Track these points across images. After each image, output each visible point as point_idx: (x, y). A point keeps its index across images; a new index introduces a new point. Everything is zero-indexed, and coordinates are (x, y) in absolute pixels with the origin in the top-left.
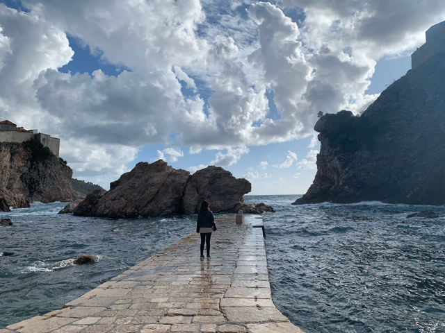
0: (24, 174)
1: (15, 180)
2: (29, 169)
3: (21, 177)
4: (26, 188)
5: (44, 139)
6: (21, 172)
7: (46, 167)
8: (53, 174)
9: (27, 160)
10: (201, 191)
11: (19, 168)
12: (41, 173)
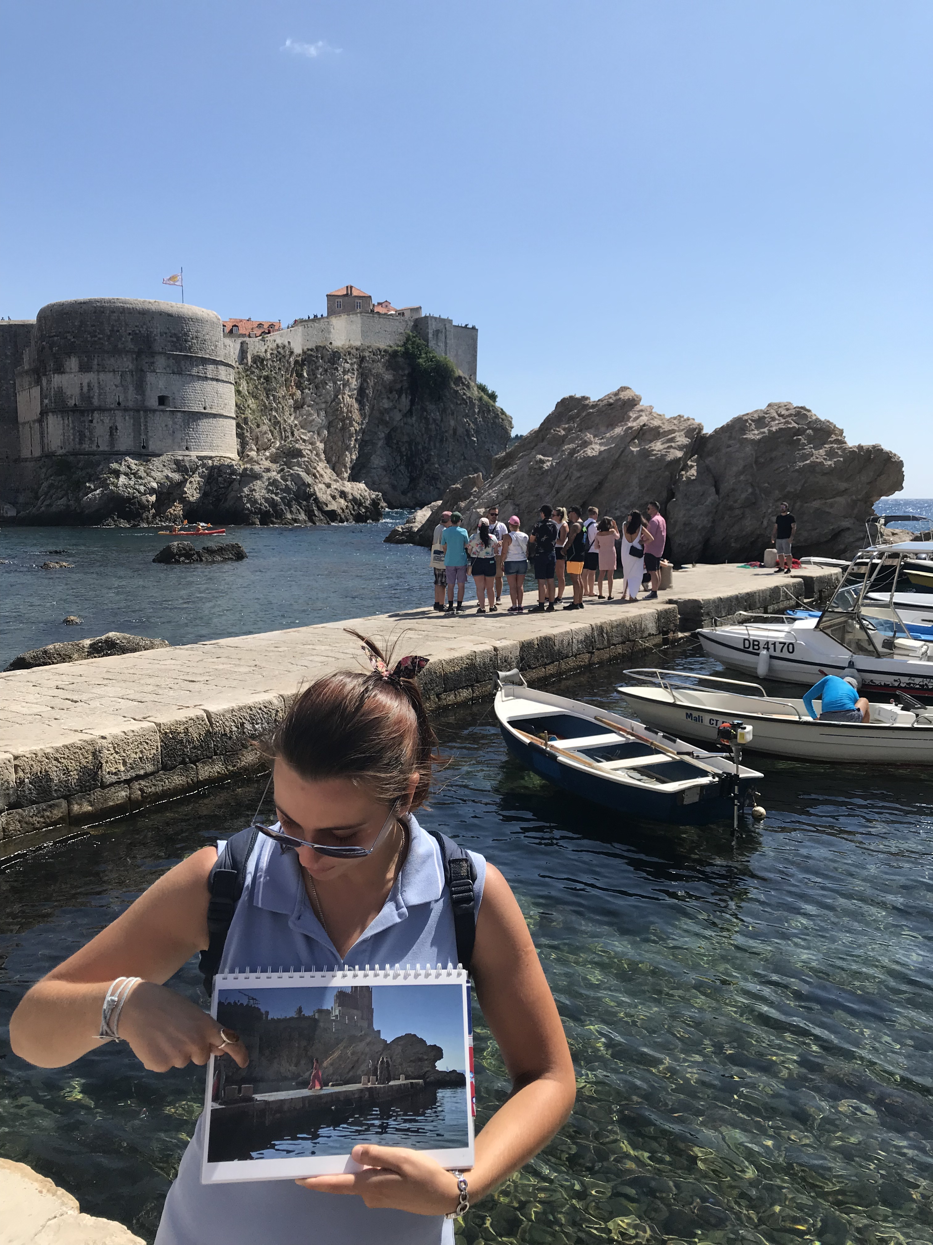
0: (394, 429)
1: (374, 444)
2: (405, 416)
3: (389, 438)
4: (402, 468)
5: (437, 332)
6: (386, 424)
7: (444, 411)
8: (460, 431)
9: (400, 392)
10: (725, 487)
11: (382, 413)
12: (433, 426)
